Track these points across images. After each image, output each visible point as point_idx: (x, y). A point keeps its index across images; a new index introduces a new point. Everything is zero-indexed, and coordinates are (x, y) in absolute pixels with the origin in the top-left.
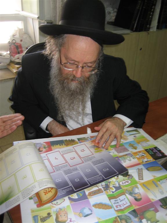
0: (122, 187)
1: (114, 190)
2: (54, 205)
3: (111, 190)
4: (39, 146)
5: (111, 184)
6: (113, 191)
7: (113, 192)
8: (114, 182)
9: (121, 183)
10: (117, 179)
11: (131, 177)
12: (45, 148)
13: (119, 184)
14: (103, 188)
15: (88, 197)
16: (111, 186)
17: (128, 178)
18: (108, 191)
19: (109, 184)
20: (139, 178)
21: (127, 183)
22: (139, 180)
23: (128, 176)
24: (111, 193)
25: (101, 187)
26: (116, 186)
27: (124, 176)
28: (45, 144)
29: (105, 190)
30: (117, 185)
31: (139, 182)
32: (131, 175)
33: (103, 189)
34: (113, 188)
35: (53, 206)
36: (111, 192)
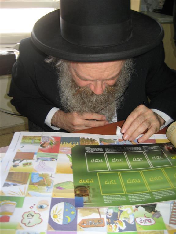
0: (137, 226)
1: (124, 227)
2: (23, 225)
3: (118, 225)
4: (45, 141)
5: (122, 215)
6: (121, 228)
7: (120, 230)
8: (129, 214)
9: (138, 220)
10: (134, 211)
11: (157, 215)
12: (51, 144)
13: (135, 220)
14: (108, 218)
15: (78, 227)
16: (121, 219)
17: (153, 215)
18: (113, 226)
19: (119, 213)
20: (171, 220)
21: (148, 223)
22: (170, 223)
23: (153, 213)
24: (117, 231)
25: (104, 216)
26: (128, 222)
27: (146, 210)
28: (53, 139)
29: (108, 223)
30: (131, 222)
31: (169, 227)
32: (159, 212)
33: (106, 220)
34: (124, 223)
35: (21, 226)
36: (118, 228)
